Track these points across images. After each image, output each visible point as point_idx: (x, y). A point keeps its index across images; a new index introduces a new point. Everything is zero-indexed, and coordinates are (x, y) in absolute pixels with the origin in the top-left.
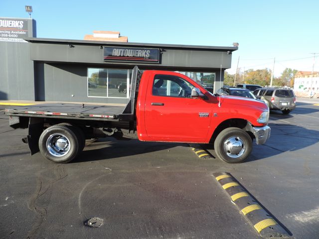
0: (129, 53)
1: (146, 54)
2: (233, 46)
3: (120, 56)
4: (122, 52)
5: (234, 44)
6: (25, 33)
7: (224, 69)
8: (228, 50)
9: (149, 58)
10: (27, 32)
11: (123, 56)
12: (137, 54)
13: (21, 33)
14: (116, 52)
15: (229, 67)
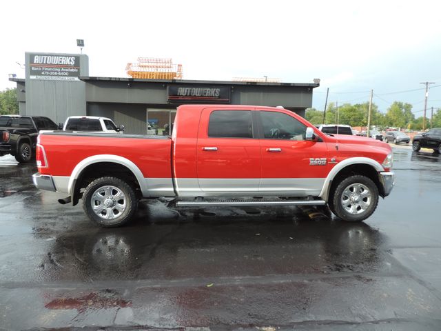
0: (197, 92)
1: (215, 92)
2: (313, 82)
3: (186, 96)
4: (189, 91)
5: (315, 80)
6: (77, 70)
7: (303, 109)
8: (309, 87)
9: (219, 97)
10: (79, 69)
11: (190, 95)
12: (205, 94)
13: (71, 70)
14: (182, 91)
15: (311, 106)
